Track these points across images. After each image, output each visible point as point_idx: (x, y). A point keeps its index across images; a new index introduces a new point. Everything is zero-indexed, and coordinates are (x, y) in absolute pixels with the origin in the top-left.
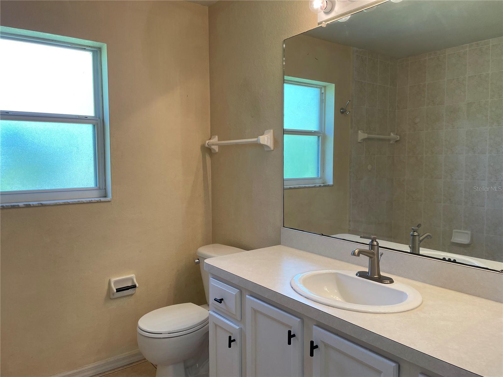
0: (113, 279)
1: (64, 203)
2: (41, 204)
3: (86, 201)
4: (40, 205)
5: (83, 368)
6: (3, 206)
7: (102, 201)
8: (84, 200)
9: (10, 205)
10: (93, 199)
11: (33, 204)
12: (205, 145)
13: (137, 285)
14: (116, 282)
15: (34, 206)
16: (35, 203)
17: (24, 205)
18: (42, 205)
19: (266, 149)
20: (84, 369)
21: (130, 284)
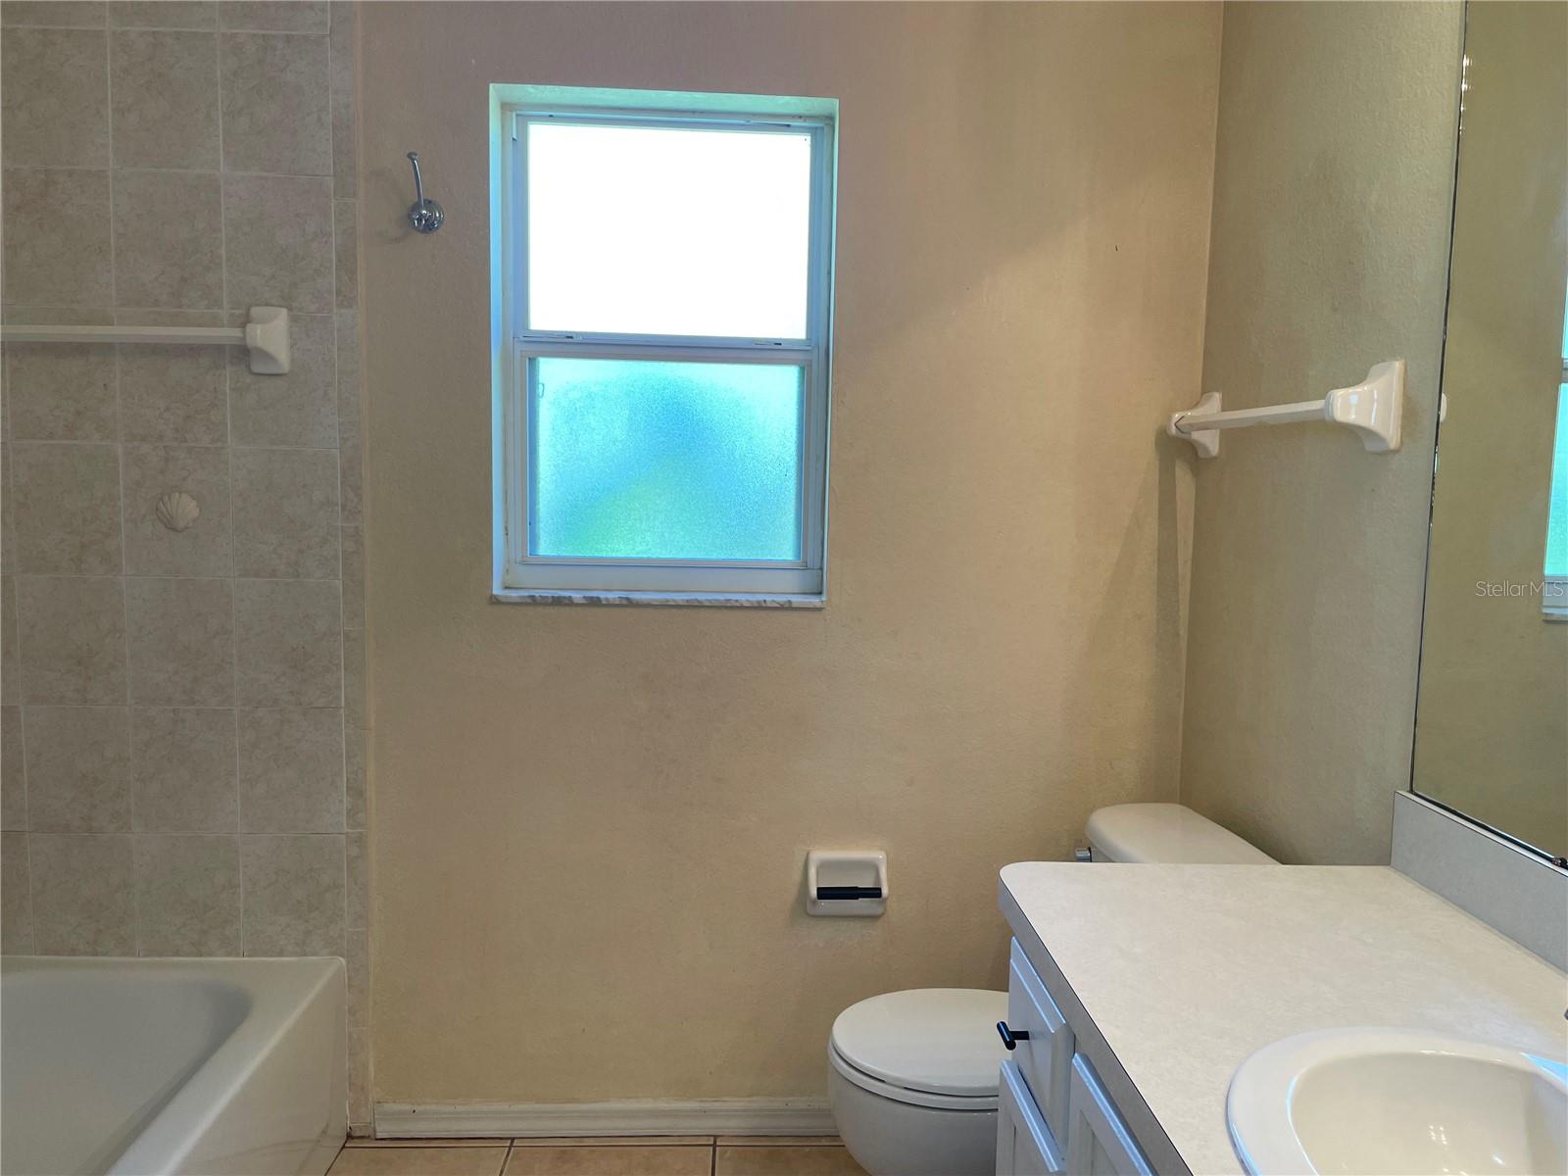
0: (819, 855)
1: (687, 601)
2: (627, 599)
3: (748, 601)
4: (624, 602)
5: (717, 1104)
6: (534, 596)
7: (794, 606)
8: (743, 598)
9: (550, 595)
10: (768, 598)
11: (607, 599)
12: (1168, 432)
13: (885, 891)
14: (825, 866)
15: (610, 605)
16: (612, 596)
17: (584, 597)
18: (630, 604)
19: (1370, 446)
20: (717, 1106)
21: (866, 883)
